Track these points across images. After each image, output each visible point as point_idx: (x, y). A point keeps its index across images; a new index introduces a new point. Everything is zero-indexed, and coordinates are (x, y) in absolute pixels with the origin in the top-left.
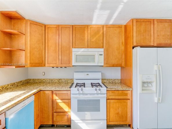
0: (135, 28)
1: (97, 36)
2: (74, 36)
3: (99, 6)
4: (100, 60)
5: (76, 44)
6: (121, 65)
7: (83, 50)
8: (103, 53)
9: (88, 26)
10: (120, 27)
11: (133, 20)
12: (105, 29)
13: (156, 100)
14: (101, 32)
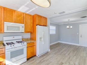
0: (37, 18)
1: (20, 17)
2: (5, 14)
3: (26, 5)
4: (22, 30)
5: (7, 20)
6: (31, 32)
7: (12, 23)
8: (24, 26)
9: (15, 11)
10: (31, 16)
11: (36, 15)
12: (24, 15)
13: (43, 43)
14: (23, 16)
